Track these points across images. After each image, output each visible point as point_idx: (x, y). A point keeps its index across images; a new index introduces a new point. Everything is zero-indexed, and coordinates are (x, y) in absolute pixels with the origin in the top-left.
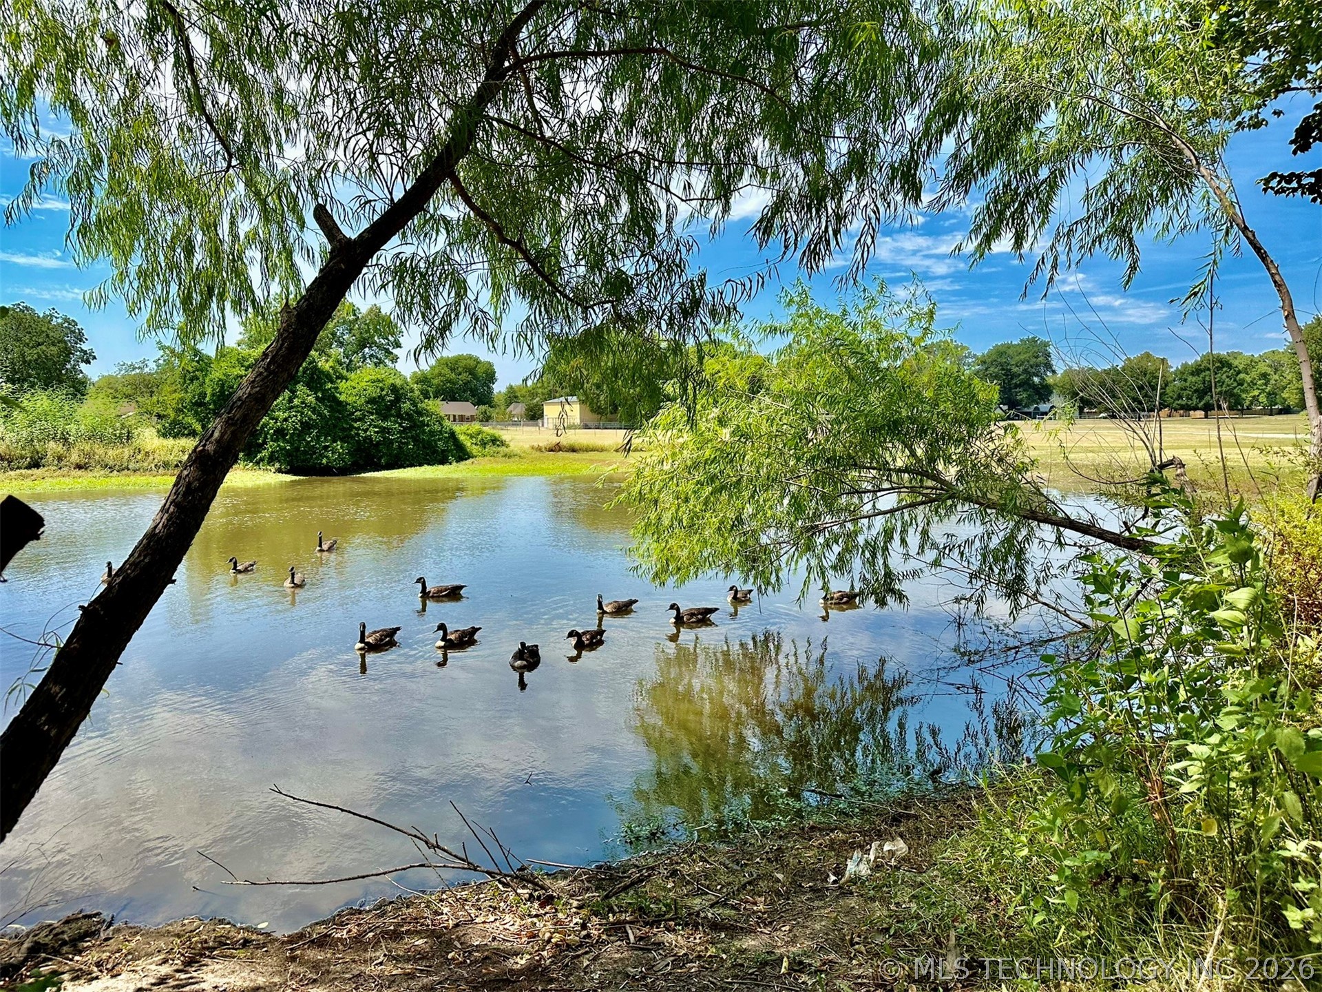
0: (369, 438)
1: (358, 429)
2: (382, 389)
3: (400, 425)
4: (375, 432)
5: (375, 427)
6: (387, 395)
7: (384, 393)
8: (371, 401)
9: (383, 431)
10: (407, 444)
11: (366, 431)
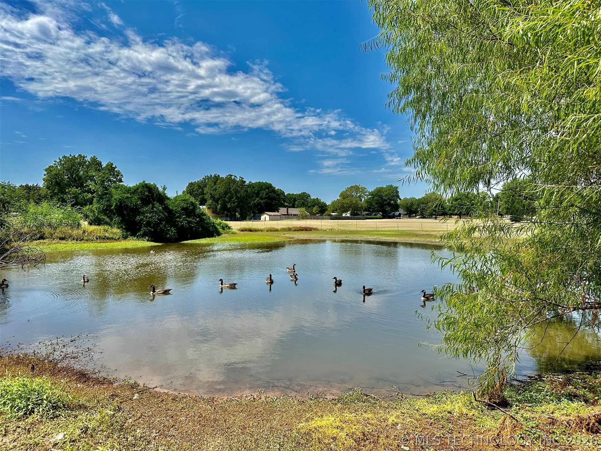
0: (183, 226)
1: (178, 221)
2: (187, 204)
3: (196, 220)
4: (185, 223)
5: (185, 220)
6: (190, 206)
7: (188, 205)
8: (183, 209)
9: (189, 222)
10: (199, 228)
11: (181, 222)
